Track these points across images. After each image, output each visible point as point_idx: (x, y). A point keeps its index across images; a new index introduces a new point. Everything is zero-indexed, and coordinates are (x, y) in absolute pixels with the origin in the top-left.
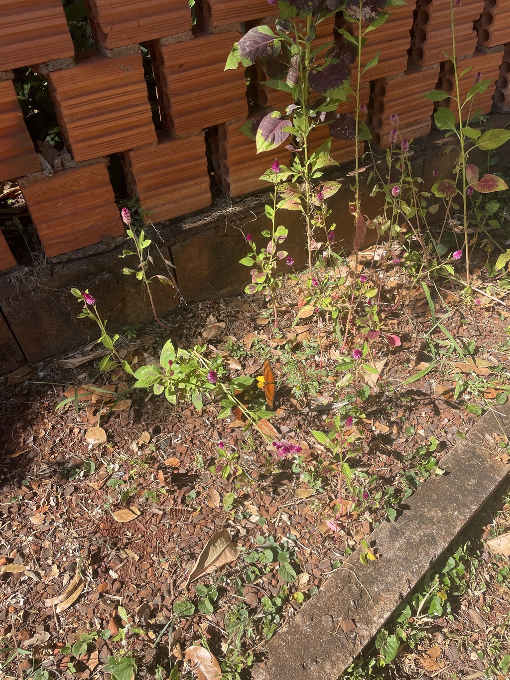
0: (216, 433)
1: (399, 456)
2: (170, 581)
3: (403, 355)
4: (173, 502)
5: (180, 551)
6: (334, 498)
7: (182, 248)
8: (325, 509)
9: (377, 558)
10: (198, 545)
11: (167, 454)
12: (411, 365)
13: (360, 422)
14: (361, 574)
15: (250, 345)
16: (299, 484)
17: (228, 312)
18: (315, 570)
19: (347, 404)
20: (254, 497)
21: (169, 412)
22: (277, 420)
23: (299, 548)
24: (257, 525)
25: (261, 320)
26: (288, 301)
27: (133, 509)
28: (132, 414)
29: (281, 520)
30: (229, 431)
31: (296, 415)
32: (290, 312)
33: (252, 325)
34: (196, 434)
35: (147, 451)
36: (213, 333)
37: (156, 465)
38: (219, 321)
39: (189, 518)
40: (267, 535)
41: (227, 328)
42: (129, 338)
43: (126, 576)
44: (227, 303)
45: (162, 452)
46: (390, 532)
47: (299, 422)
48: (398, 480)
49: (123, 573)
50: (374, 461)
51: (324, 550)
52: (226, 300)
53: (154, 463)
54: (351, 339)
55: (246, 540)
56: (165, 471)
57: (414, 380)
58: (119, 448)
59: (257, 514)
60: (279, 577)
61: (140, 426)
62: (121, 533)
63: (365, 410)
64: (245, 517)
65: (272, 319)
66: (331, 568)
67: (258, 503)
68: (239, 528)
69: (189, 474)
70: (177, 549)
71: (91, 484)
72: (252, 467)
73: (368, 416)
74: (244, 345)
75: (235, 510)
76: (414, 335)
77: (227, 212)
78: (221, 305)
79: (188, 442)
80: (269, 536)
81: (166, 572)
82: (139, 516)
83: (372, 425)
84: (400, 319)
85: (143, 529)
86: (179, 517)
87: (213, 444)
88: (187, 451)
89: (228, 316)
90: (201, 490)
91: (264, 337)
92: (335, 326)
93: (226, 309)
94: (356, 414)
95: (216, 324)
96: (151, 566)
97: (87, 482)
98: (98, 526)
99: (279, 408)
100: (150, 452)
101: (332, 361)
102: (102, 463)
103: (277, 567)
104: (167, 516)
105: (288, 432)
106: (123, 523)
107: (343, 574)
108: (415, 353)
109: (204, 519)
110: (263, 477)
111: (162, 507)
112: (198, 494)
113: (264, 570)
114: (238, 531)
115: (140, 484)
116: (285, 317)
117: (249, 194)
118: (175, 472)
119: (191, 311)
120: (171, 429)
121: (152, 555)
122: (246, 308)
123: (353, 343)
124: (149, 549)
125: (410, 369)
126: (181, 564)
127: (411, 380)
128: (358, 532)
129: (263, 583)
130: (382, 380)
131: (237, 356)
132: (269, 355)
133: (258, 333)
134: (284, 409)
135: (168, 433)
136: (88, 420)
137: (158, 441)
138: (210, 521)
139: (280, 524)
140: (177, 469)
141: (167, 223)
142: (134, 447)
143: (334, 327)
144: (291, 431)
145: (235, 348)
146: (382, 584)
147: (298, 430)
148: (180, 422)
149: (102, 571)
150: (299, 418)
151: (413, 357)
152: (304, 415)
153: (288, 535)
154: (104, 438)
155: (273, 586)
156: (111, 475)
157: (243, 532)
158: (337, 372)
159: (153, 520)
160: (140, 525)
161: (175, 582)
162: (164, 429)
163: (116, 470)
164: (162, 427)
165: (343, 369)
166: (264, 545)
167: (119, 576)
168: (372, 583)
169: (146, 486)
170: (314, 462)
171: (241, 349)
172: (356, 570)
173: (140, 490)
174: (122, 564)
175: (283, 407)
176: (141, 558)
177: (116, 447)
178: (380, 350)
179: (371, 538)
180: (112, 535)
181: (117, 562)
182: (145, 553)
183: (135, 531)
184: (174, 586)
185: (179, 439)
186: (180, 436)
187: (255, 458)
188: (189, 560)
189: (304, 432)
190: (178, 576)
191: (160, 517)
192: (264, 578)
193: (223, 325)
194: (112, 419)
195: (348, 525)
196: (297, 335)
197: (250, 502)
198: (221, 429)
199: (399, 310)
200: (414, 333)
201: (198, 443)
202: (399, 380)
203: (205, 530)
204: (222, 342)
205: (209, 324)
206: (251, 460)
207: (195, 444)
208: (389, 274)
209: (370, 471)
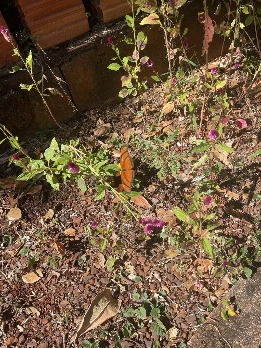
0: (103, 207)
1: (249, 218)
2: (63, 335)
3: (246, 136)
4: (68, 265)
5: (72, 308)
6: (196, 257)
7: (70, 67)
8: (189, 268)
9: (237, 314)
10: (86, 302)
11: (66, 225)
12: (254, 143)
13: (215, 192)
14: (223, 329)
15: (129, 138)
16: (167, 246)
17: (112, 116)
18: (183, 324)
19: (204, 178)
20: (131, 258)
21: (69, 193)
22: (149, 194)
23: (168, 303)
24: (134, 282)
25: (137, 119)
26: (156, 104)
27: (38, 272)
28: (42, 196)
29: (153, 277)
30: (113, 205)
31: (164, 189)
32: (158, 112)
33: (130, 123)
34: (89, 208)
35: (51, 224)
36: (102, 131)
37: (57, 235)
38: (106, 123)
39: (80, 278)
40: (142, 290)
41: (112, 127)
42: (42, 140)
43: (30, 329)
44: (112, 110)
45: (62, 224)
46: (247, 288)
47: (166, 194)
48: (250, 239)
49: (27, 327)
50: (228, 223)
51: (190, 305)
52: (111, 107)
53: (56, 233)
54: (205, 128)
55: (125, 296)
56: (64, 239)
57: (257, 155)
58: (31, 223)
59: (134, 272)
60: (152, 330)
61: (48, 204)
62: (28, 292)
63: (218, 182)
64: (124, 276)
65: (144, 117)
66: (196, 322)
67: (135, 263)
68: (120, 285)
69: (82, 241)
70: (70, 306)
71: (9, 252)
72: (131, 233)
73: (222, 187)
74: (124, 139)
75: (117, 270)
76: (254, 120)
77: (102, 34)
78: (107, 111)
79: (82, 215)
80: (144, 291)
81: (60, 326)
82: (42, 278)
83: (225, 194)
84: (242, 109)
85: (45, 288)
86: (72, 278)
87: (101, 215)
88: (81, 222)
89: (112, 119)
90: (90, 254)
91: (139, 131)
92: (192, 118)
93: (111, 114)
94: (211, 186)
95: (103, 125)
96: (49, 321)
97: (7, 251)
98: (11, 287)
99: (151, 184)
100: (53, 225)
101: (190, 146)
102: (18, 236)
103: (150, 321)
104: (63, 277)
105: (158, 203)
106: (30, 284)
107: (207, 329)
108: (256, 133)
109: (92, 278)
110: (138, 241)
111: (60, 270)
112: (88, 257)
113: (139, 325)
114: (119, 288)
115: (45, 251)
116: (154, 116)
117: (119, 19)
118: (72, 240)
119: (85, 117)
120: (69, 206)
121: (50, 311)
122: (126, 112)
123: (206, 130)
124: (48, 306)
125: (253, 146)
126: (73, 319)
127: (254, 155)
128: (218, 287)
129: (139, 336)
130: (231, 157)
131: (119, 147)
132: (142, 145)
133: (135, 129)
134: (155, 185)
135: (68, 209)
136: (10, 203)
137: (60, 215)
138: (96, 280)
139: (153, 281)
140: (73, 237)
141: (57, 48)
142: (42, 221)
143: (191, 120)
144: (160, 202)
145: (117, 141)
146: (242, 338)
147: (165, 202)
148: (76, 200)
149: (11, 326)
150: (166, 192)
151: (255, 137)
152: (170, 189)
153: (159, 290)
154: (19, 216)
155: (147, 339)
156: (24, 245)
157: (123, 289)
158: (195, 154)
159: (53, 280)
160: (43, 285)
161: (67, 335)
162: (65, 205)
163: (28, 240)
164: (63, 205)
165: (199, 150)
166: (140, 301)
167: (24, 330)
168: (233, 337)
169: (49, 253)
170: (179, 227)
171: (122, 142)
172: (219, 325)
173: (44, 256)
174: (27, 319)
175: (154, 184)
176: (41, 314)
177: (29, 222)
178: (228, 134)
179: (231, 294)
180: (21, 294)
181: (23, 318)
182: (45, 309)
183: (39, 290)
184: (66, 340)
185: (75, 213)
186: (76, 211)
187: (132, 225)
188: (79, 315)
189: (171, 202)
190: (69, 330)
191: (58, 278)
192: (139, 332)
193: (108, 125)
194: (27, 201)
195: (210, 282)
196: (163, 128)
197: (128, 263)
198: (106, 204)
199: (241, 102)
200: (254, 118)
201: (89, 216)
202: (245, 156)
203: (93, 288)
204: (108, 138)
205: (98, 126)
206: (130, 227)
207: (87, 216)
208: (231, 76)
209: (226, 233)
